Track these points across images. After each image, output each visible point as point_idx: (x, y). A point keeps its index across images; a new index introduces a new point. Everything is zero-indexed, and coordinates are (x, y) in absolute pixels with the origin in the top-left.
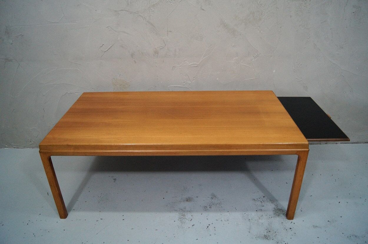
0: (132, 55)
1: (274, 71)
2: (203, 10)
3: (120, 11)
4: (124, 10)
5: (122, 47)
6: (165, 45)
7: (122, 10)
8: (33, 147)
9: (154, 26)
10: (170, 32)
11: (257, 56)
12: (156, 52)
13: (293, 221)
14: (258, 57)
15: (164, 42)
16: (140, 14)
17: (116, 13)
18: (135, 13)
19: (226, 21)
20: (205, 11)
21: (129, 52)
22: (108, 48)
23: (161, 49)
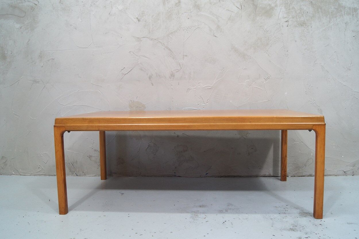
0: (150, 78)
1: (286, 93)
2: (216, 36)
3: (142, 38)
4: (146, 37)
5: (141, 70)
6: (181, 68)
7: (144, 37)
8: (40, 175)
9: (172, 51)
10: (186, 56)
12: (172, 75)
13: (323, 220)
14: (268, 79)
15: (180, 65)
16: (160, 41)
17: (139, 39)
18: (155, 39)
19: (236, 46)
20: (218, 37)
21: (147, 74)
22: (129, 71)
23: (177, 72)
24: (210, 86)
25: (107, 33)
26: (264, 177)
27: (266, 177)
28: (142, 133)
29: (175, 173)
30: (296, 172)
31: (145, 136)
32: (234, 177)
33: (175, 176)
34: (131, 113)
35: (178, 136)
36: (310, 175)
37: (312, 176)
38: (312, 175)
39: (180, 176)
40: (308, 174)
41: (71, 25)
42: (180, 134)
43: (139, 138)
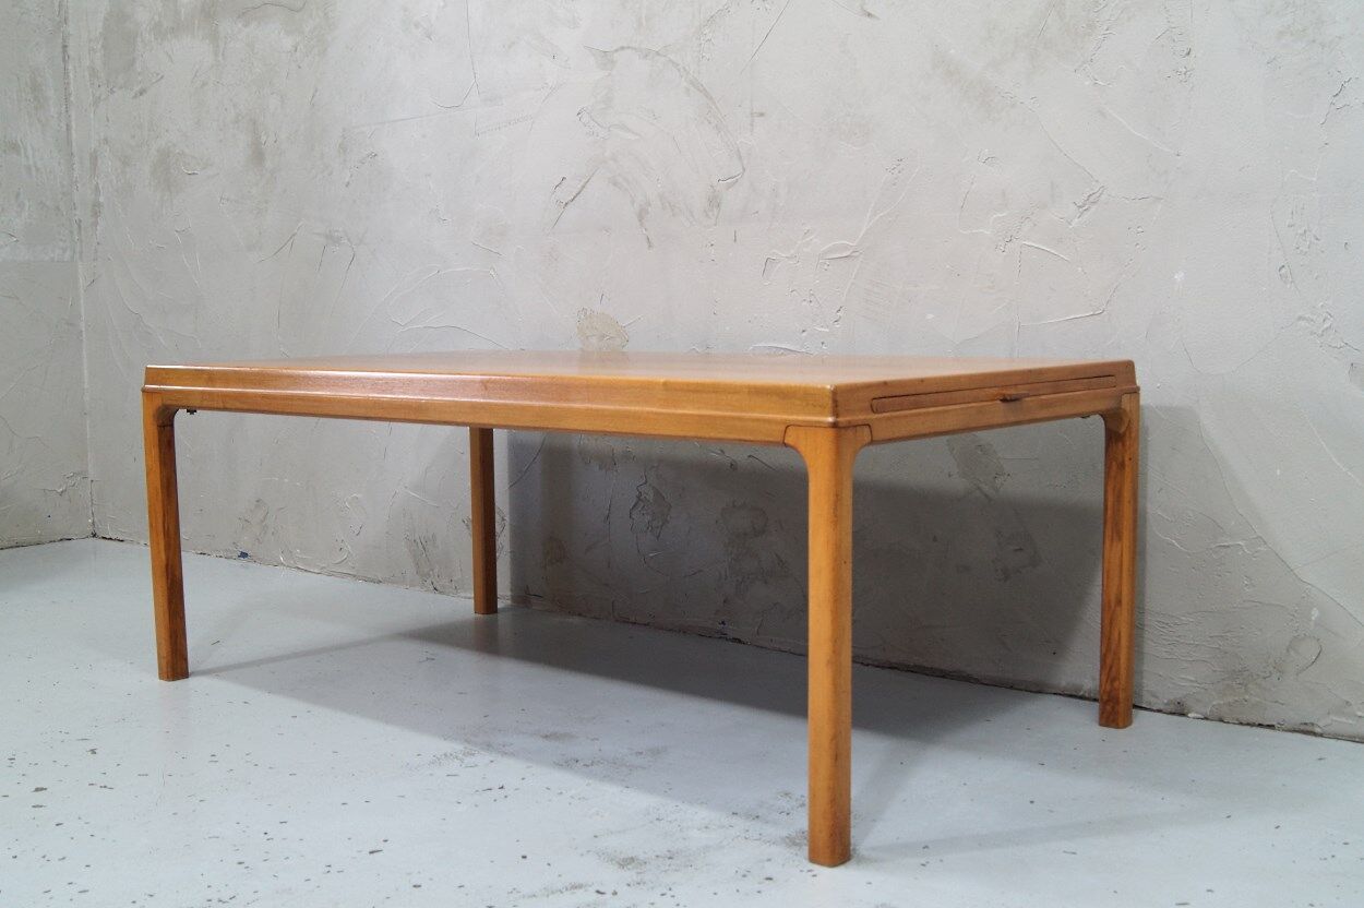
0: (642, 215)
1: (1179, 277)
2: (869, 15)
3: (616, 51)
4: (629, 48)
5: (615, 184)
6: (744, 170)
7: (622, 48)
8: (343, 575)
9: (711, 98)
10: (762, 115)
11: (1092, 199)
12: (714, 202)
14: (1094, 208)
15: (740, 158)
16: (672, 57)
17: (606, 59)
18: (658, 53)
19: (952, 51)
20: (878, 19)
21: (633, 202)
22: (576, 191)
23: (729, 186)
24: (846, 247)
25: (513, 43)
26: (1071, 696)
27: (1082, 698)
28: (618, 446)
29: (723, 623)
30: (1231, 699)
31: (627, 456)
32: (943, 675)
33: (723, 636)
34: (585, 358)
35: (733, 466)
36: (1302, 727)
37: (1315, 734)
38: (1318, 730)
39: (740, 641)
40: (1295, 718)
41: (417, 25)
42: (739, 456)
43: (608, 462)
